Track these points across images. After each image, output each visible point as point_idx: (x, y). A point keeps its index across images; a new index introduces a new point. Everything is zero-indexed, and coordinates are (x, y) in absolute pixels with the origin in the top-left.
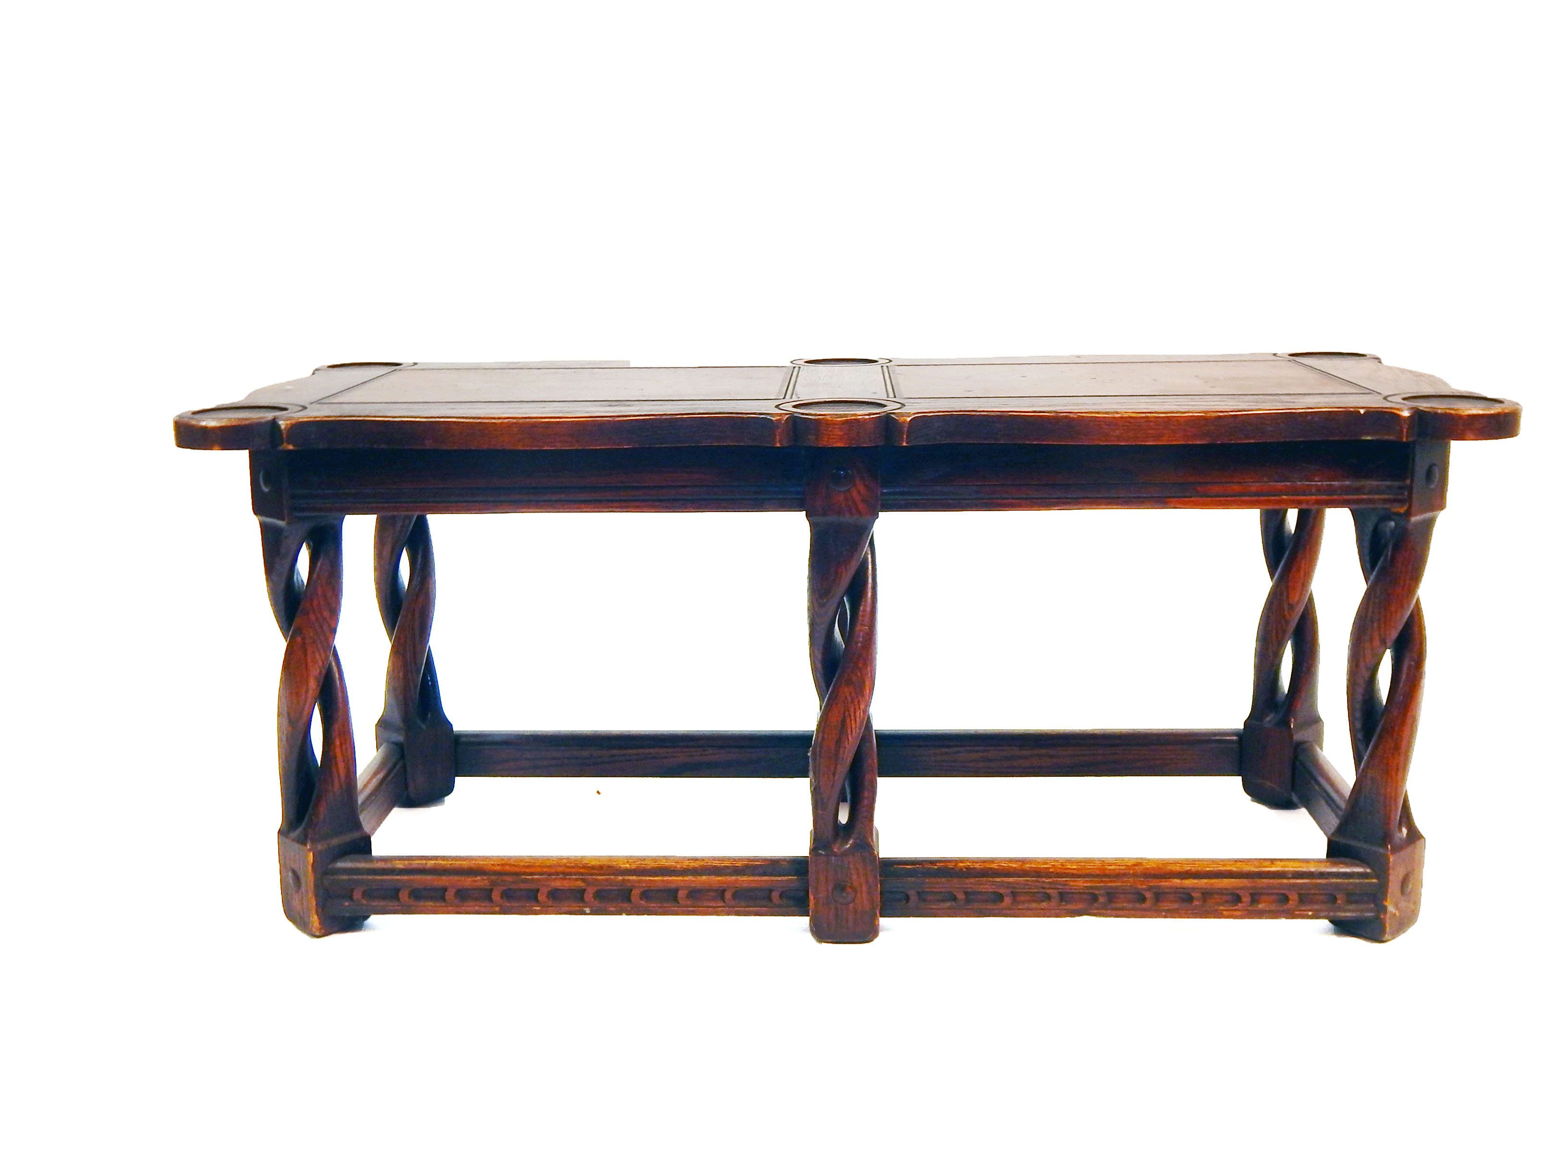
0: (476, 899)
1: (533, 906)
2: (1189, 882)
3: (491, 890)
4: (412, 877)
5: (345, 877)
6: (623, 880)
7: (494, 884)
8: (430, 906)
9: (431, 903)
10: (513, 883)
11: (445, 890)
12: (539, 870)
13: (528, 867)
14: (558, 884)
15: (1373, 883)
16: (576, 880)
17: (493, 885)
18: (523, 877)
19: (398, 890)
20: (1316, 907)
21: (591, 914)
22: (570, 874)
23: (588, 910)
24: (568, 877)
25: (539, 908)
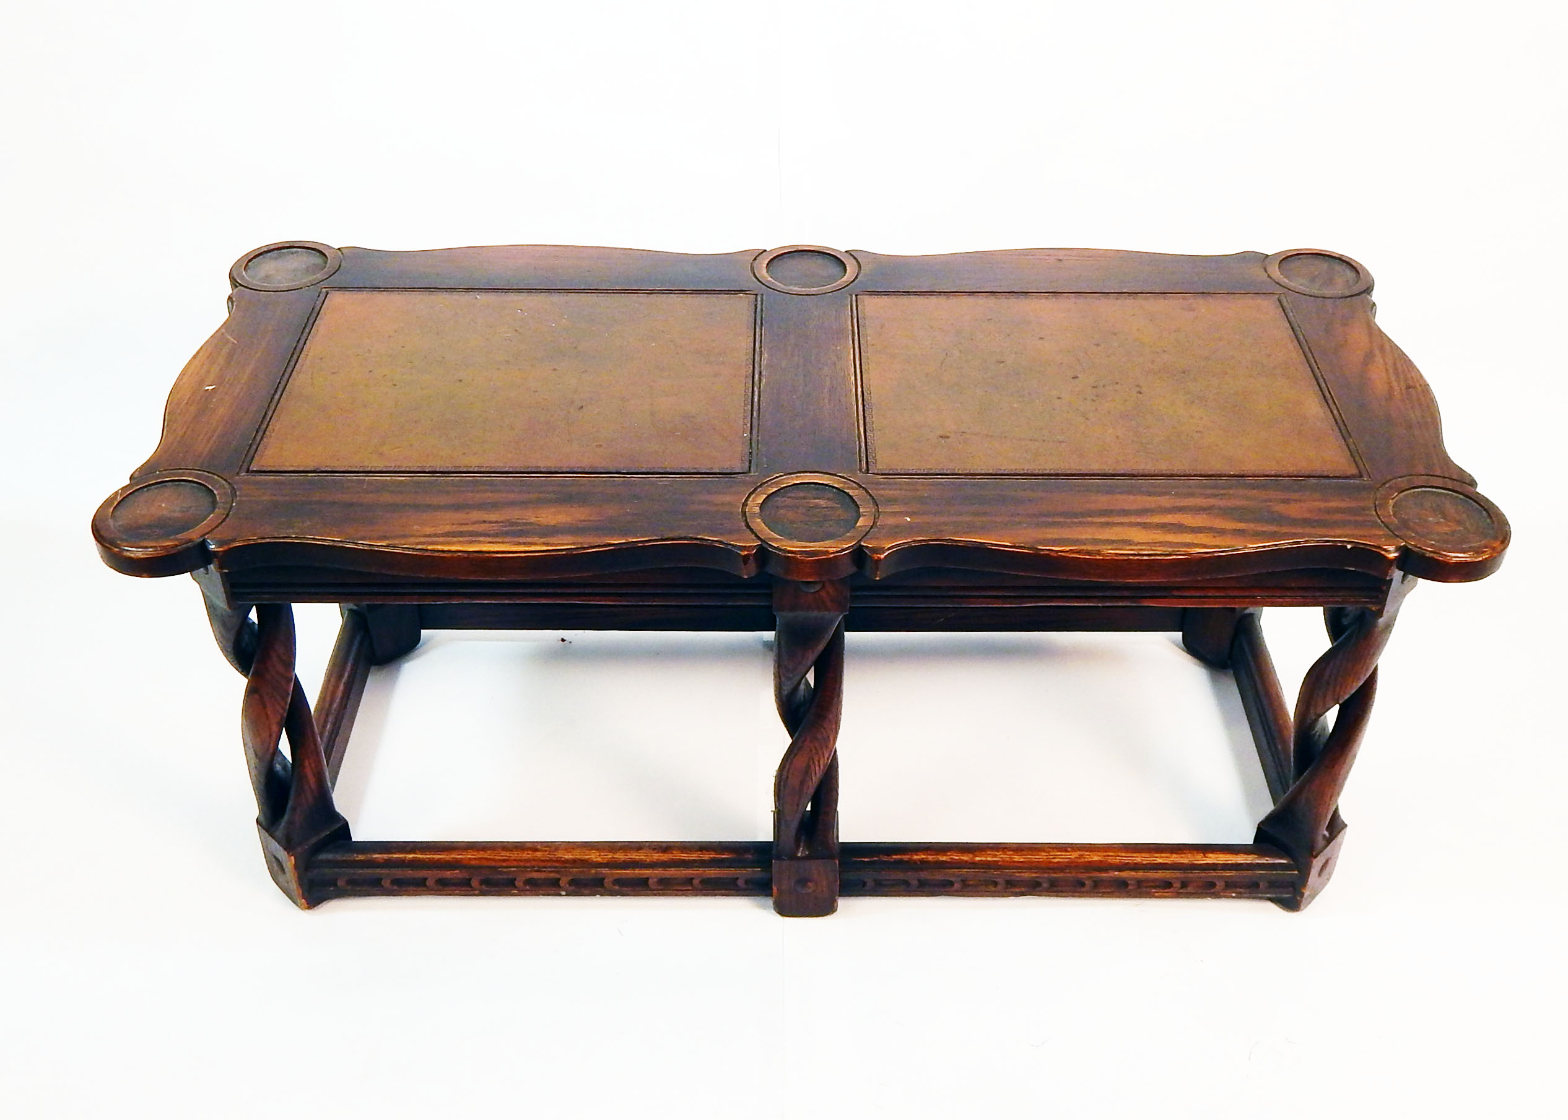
0: (456, 885)
2: (1125, 874)
3: (470, 880)
4: (392, 870)
6: (596, 871)
7: (472, 874)
9: (413, 889)
10: (491, 874)
11: (425, 879)
12: (515, 863)
14: (533, 875)
15: (1294, 874)
16: (550, 872)
18: (500, 870)
19: (380, 880)
20: (1239, 890)
21: (567, 896)
23: (563, 893)
24: (544, 870)
25: (517, 893)
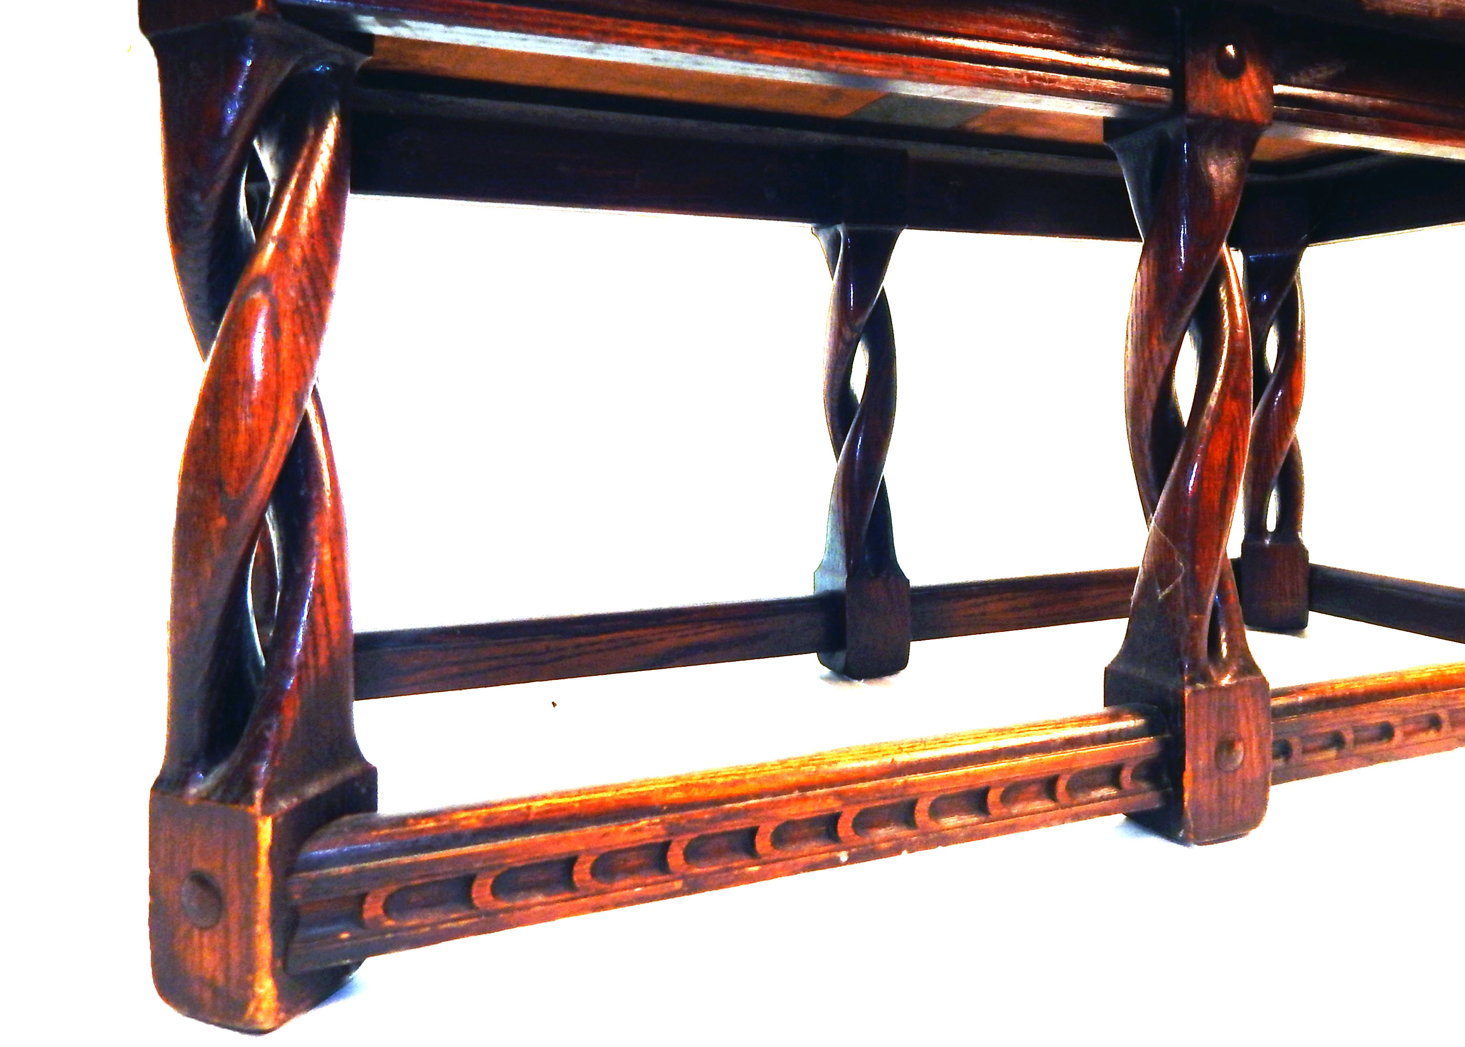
0: (631, 871)
1: (743, 867)
3: (666, 846)
4: (502, 844)
5: (345, 869)
6: (906, 782)
7: (674, 830)
8: (541, 904)
9: (540, 898)
10: (712, 821)
11: (570, 862)
13: (734, 784)
14: (792, 812)
16: (825, 797)
17: (672, 834)
18: (728, 806)
19: (468, 881)
21: (852, 860)
22: (813, 787)
23: (843, 856)
24: (809, 793)
25: (756, 868)
